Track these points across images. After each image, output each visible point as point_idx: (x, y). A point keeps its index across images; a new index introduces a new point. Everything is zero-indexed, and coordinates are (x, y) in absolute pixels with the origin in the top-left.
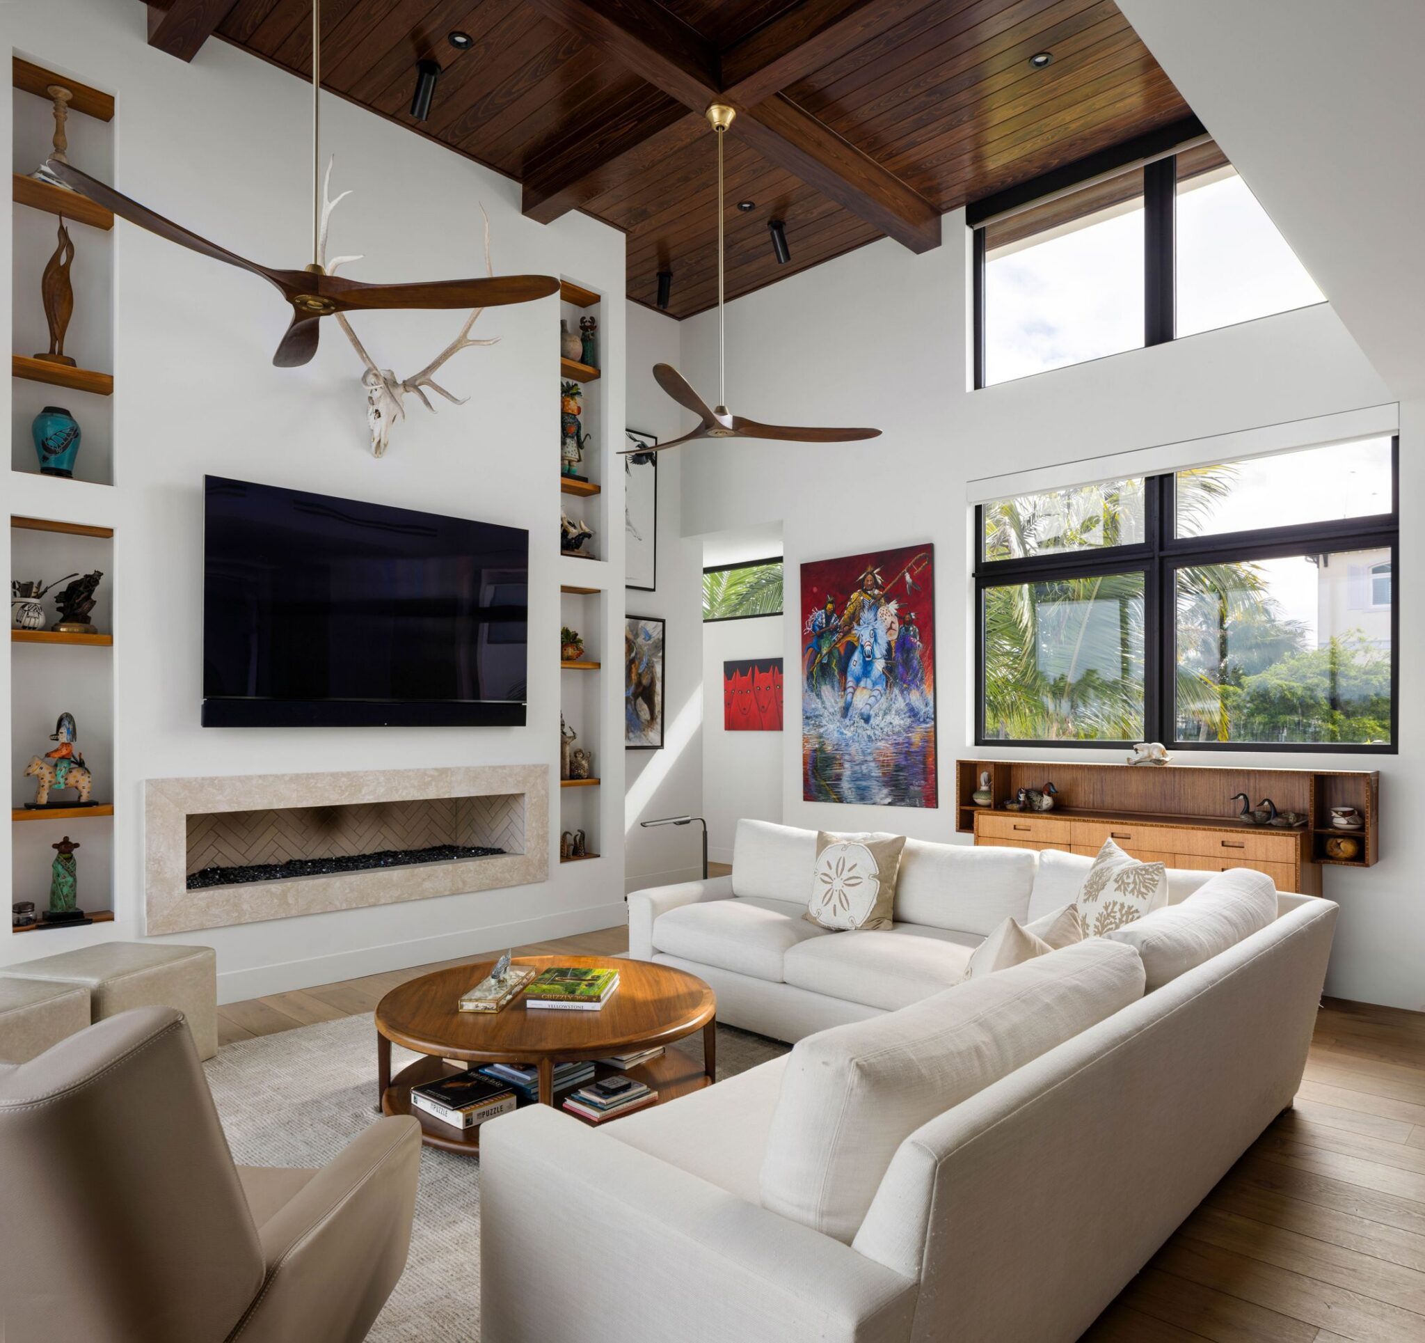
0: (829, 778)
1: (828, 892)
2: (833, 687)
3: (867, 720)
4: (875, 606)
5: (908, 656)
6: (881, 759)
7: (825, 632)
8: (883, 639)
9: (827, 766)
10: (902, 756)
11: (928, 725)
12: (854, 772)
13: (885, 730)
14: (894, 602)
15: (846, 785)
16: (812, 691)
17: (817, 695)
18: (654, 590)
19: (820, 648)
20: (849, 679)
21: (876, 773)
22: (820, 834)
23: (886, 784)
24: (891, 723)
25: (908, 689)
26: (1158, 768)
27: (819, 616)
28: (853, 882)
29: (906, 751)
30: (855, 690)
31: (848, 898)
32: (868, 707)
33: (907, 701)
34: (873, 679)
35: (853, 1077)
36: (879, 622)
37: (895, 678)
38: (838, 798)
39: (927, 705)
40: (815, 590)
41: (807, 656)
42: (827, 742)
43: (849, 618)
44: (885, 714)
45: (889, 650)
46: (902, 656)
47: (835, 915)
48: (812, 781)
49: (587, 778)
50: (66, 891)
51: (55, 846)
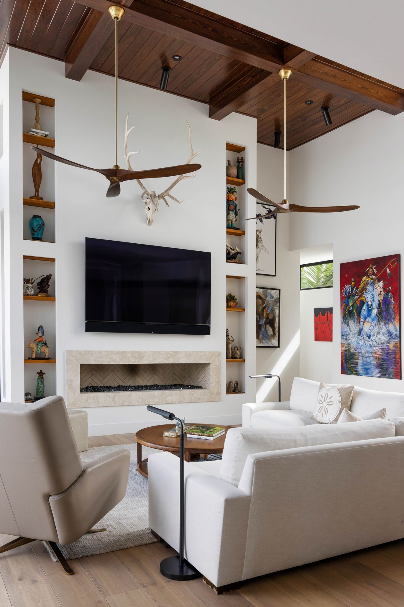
0: (352, 364)
2: (354, 321)
3: (369, 337)
4: (373, 284)
5: (388, 307)
6: (376, 355)
7: (351, 295)
8: (377, 299)
9: (351, 358)
10: (385, 354)
11: (397, 340)
12: (363, 361)
13: (377, 342)
14: (382, 282)
15: (360, 367)
16: (345, 323)
17: (347, 325)
18: (275, 276)
19: (348, 303)
20: (362, 317)
21: (373, 362)
24: (380, 339)
25: (388, 323)
27: (348, 288)
29: (386, 352)
30: (364, 323)
32: (370, 331)
33: (388, 329)
34: (372, 318)
36: (375, 291)
37: (382, 318)
38: (356, 373)
39: (396, 331)
40: (346, 276)
41: (343, 307)
42: (351, 347)
43: (362, 289)
44: (377, 334)
45: (379, 304)
46: (385, 306)
48: (345, 365)
49: (239, 359)
50: (41, 389)
51: (38, 373)
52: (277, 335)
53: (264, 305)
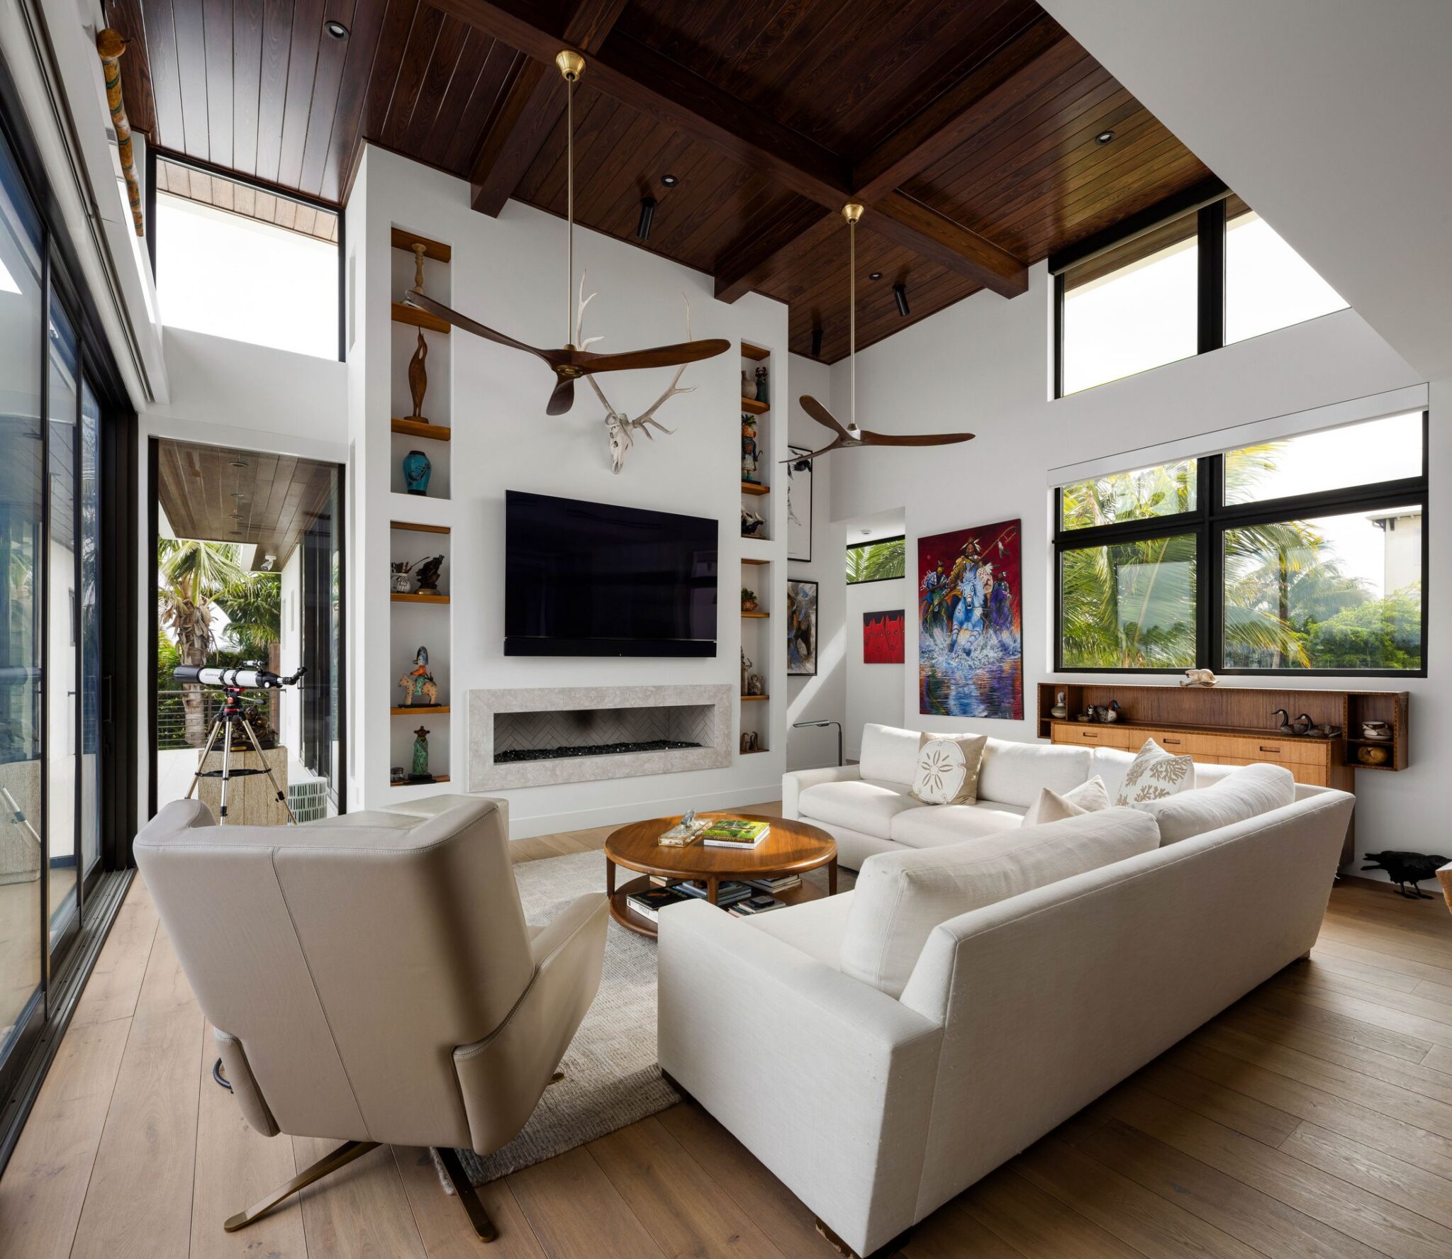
0: (939, 697)
1: (927, 776)
2: (942, 629)
3: (968, 653)
4: (975, 567)
5: (1001, 604)
6: (979, 682)
7: (936, 588)
8: (981, 592)
9: (938, 688)
10: (996, 680)
11: (1016, 657)
12: (958, 693)
13: (983, 661)
14: (990, 564)
15: (952, 703)
16: (927, 633)
17: (930, 635)
18: (810, 561)
19: (932, 600)
20: (955, 623)
21: (975, 693)
22: (923, 734)
23: (983, 702)
24: (987, 656)
25: (1001, 630)
26: (1207, 689)
27: (932, 576)
28: (946, 769)
29: (998, 676)
30: (959, 631)
31: (942, 781)
32: (969, 643)
33: (1000, 639)
34: (973, 622)
35: (903, 883)
36: (977, 580)
37: (990, 622)
38: (946, 712)
39: (1015, 642)
40: (929, 557)
42: (937, 670)
43: (955, 577)
44: (982, 649)
45: (985, 601)
46: (996, 604)
47: (932, 793)
48: (926, 699)
49: (760, 695)
50: (422, 760)
51: (416, 732)
52: (814, 655)
53: (795, 608)
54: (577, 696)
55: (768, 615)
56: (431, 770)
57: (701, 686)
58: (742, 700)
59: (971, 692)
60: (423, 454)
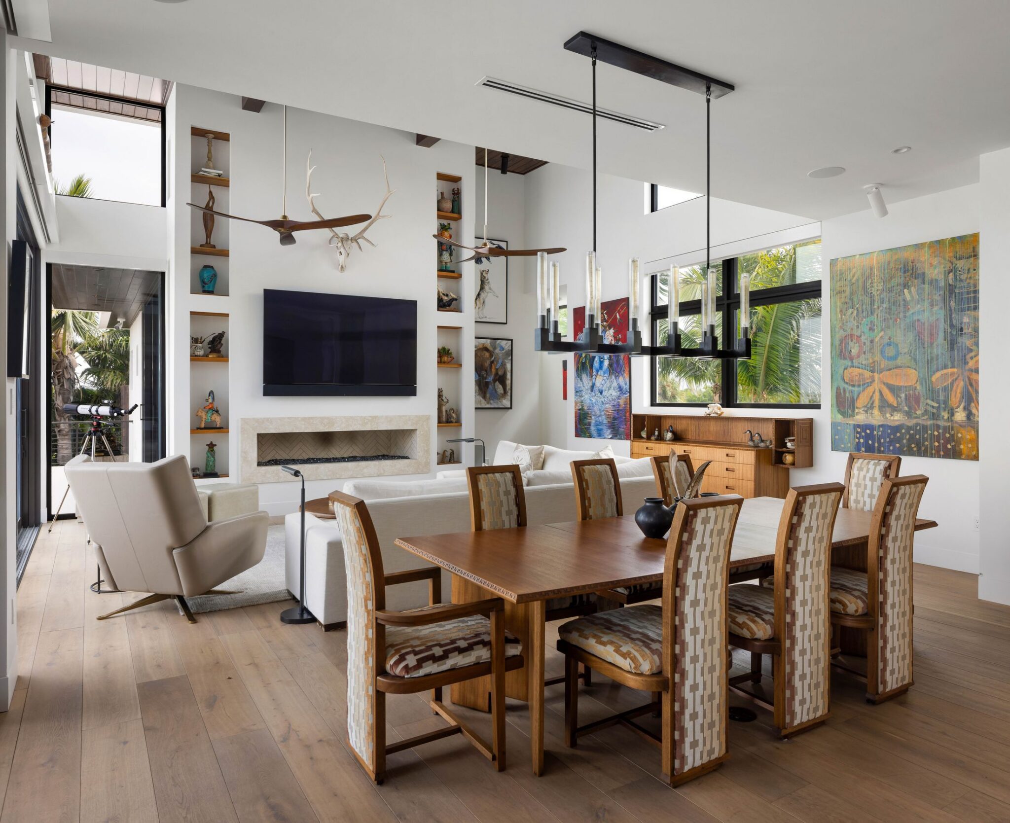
2: (587, 375)
4: (604, 331)
12: (596, 421)
14: (612, 329)
15: (593, 428)
18: (506, 323)
20: (594, 371)
21: (605, 421)
23: (609, 427)
26: (718, 417)
27: (581, 336)
29: (617, 409)
39: (626, 384)
40: (579, 322)
41: (576, 358)
44: (609, 390)
48: (579, 426)
49: (456, 422)
50: (211, 463)
51: (207, 445)
52: (509, 394)
53: (493, 359)
54: (314, 422)
55: (461, 365)
56: (217, 470)
57: (406, 416)
58: (438, 426)
59: (603, 421)
60: (211, 267)
